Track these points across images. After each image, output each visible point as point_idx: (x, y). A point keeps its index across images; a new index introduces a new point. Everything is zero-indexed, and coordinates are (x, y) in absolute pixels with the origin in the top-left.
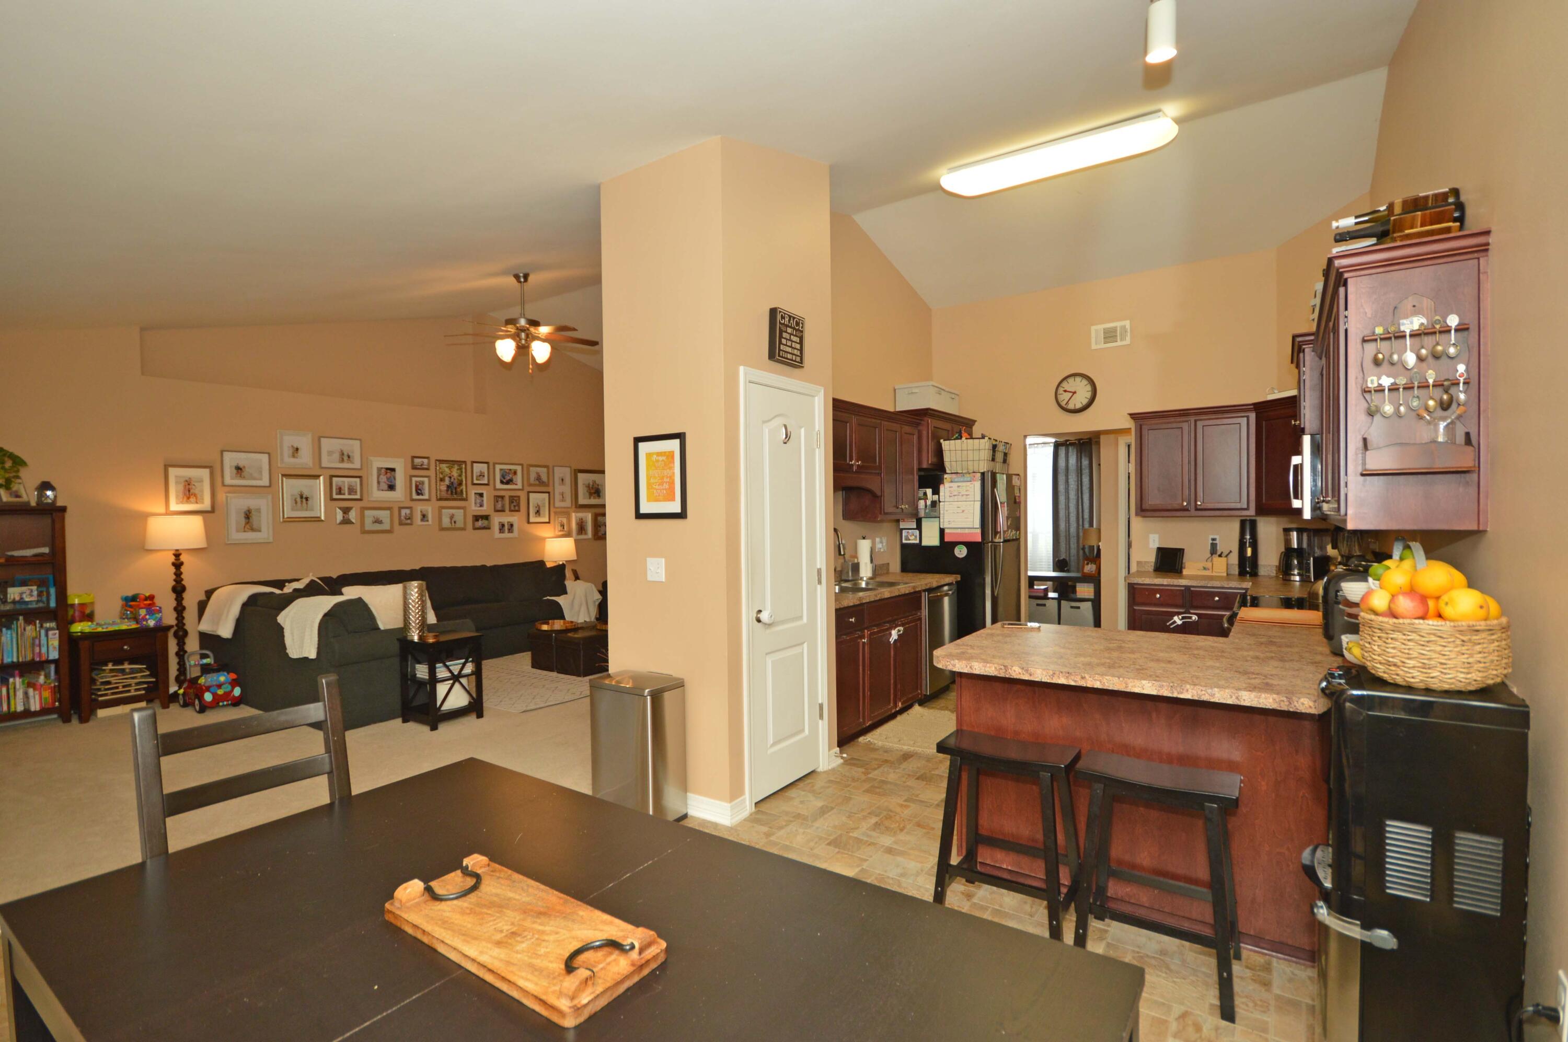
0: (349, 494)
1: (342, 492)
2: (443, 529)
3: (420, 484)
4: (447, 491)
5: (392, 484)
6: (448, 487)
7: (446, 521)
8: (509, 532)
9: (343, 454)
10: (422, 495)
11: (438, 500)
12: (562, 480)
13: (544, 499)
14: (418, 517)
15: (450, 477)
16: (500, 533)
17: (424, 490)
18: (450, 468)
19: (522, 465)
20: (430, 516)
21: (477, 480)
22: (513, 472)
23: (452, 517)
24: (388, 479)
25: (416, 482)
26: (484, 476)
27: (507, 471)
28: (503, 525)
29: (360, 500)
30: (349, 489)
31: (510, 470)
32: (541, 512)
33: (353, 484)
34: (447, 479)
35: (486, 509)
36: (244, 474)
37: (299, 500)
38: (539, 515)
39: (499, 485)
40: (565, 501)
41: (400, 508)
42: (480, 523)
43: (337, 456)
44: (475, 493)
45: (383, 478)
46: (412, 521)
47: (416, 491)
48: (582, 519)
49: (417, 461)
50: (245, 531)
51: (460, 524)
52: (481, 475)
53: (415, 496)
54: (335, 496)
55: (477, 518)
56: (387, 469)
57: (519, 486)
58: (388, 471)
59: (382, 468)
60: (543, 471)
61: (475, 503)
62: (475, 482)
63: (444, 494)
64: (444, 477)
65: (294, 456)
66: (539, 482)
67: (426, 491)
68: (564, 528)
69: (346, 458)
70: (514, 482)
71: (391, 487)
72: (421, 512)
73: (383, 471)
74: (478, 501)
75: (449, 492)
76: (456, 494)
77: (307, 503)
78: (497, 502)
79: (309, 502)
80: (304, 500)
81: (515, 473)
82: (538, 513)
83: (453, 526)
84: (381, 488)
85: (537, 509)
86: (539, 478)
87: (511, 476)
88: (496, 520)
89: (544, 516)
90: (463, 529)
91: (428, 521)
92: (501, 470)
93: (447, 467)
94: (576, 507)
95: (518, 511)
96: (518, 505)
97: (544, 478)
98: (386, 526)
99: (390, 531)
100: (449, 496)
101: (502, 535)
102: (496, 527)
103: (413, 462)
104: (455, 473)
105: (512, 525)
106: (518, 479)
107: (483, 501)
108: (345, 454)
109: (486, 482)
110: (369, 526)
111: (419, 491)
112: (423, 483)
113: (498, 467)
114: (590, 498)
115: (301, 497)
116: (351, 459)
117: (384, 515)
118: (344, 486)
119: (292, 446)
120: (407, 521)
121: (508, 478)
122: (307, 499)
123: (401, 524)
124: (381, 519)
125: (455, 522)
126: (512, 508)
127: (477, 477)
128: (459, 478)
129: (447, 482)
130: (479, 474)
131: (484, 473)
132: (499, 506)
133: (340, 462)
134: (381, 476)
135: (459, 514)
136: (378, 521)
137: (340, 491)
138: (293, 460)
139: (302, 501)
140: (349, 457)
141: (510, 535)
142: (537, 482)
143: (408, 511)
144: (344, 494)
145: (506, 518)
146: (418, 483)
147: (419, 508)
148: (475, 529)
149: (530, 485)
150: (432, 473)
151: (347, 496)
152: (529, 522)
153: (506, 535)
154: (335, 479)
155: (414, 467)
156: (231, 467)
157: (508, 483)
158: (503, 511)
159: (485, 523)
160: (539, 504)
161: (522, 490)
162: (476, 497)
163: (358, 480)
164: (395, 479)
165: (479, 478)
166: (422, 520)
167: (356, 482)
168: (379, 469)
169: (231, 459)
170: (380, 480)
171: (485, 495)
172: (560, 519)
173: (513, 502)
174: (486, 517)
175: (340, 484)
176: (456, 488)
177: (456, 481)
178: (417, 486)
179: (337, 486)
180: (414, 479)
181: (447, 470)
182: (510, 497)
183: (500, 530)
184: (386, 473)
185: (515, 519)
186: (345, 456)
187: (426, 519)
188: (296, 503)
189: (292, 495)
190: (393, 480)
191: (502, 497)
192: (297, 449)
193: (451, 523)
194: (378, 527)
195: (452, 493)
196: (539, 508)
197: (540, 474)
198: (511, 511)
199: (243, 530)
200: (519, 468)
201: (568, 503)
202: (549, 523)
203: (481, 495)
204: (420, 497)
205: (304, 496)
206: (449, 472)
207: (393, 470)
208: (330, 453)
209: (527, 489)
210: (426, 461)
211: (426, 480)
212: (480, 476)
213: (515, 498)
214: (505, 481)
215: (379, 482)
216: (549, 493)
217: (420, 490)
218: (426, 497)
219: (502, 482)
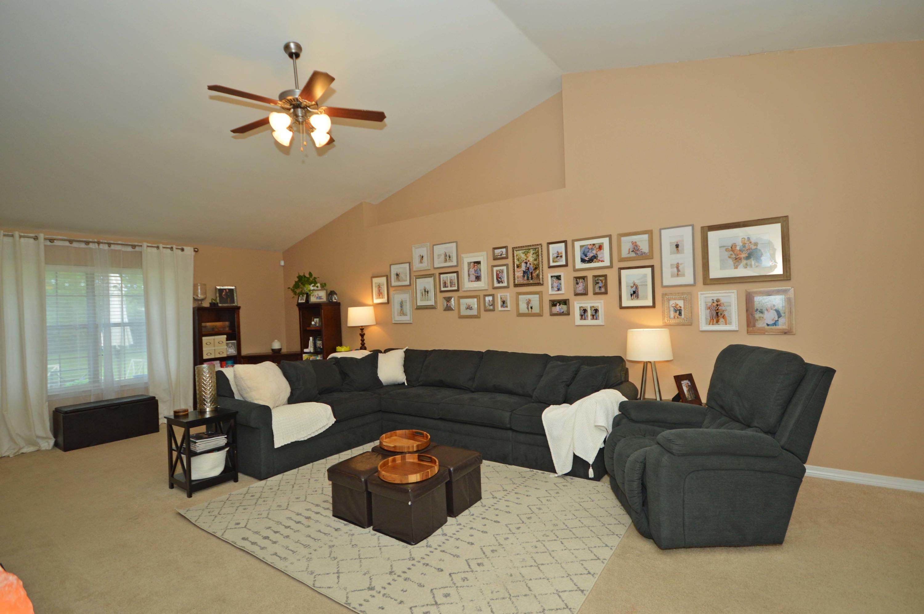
0: (451, 286)
1: (447, 285)
2: (520, 315)
3: (500, 273)
4: (524, 276)
5: (478, 275)
6: (524, 272)
7: (523, 308)
8: (593, 319)
9: (446, 256)
10: (502, 283)
11: (516, 286)
12: (677, 246)
13: (645, 276)
14: (500, 303)
15: (526, 263)
16: (581, 319)
17: (503, 277)
18: (526, 254)
19: (610, 236)
20: (509, 303)
21: (553, 262)
22: (597, 246)
23: (528, 302)
24: (475, 271)
25: (497, 271)
26: (561, 256)
27: (590, 247)
28: (585, 311)
29: (458, 290)
30: (450, 282)
31: (594, 245)
32: (640, 293)
33: (453, 278)
34: (523, 265)
35: (566, 292)
36: (400, 278)
37: (424, 293)
38: (637, 297)
39: (579, 265)
40: (683, 275)
41: (485, 296)
42: (558, 309)
43: (443, 257)
44: (552, 277)
45: (472, 271)
46: (494, 307)
47: (497, 279)
48: (718, 301)
49: (497, 252)
50: (400, 315)
51: (536, 310)
52: (559, 256)
53: (496, 285)
54: (443, 289)
55: (554, 303)
56: (475, 262)
57: (607, 263)
58: (476, 264)
59: (471, 262)
60: (643, 241)
61: (552, 287)
62: (552, 264)
63: (521, 281)
64: (521, 263)
65: (421, 262)
66: (636, 253)
67: (505, 279)
68: (680, 314)
69: (448, 258)
70: (599, 258)
71: (478, 278)
72: (501, 298)
73: (472, 264)
74: (555, 285)
75: (526, 278)
76: (532, 279)
77: (428, 295)
78: (577, 284)
79: (429, 294)
80: (426, 293)
81: (600, 247)
82: (635, 294)
83: (530, 312)
84: (471, 280)
85: (634, 289)
86: (635, 248)
87: (594, 252)
88: (577, 305)
89: (646, 298)
90: (540, 315)
91: (507, 307)
92: (581, 247)
93: (524, 253)
94: (705, 283)
95: (606, 293)
96: (606, 286)
97: (644, 247)
98: (474, 312)
99: (477, 317)
100: (525, 282)
101: (584, 322)
102: (577, 313)
103: (494, 253)
104: (531, 258)
105: (596, 311)
106: (605, 254)
107: (560, 284)
108: (448, 255)
109: (564, 263)
110: (464, 312)
111: (500, 280)
112: (502, 271)
113: (577, 245)
114: (736, 267)
115: (425, 291)
116: (451, 258)
117: (473, 302)
118: (448, 280)
119: (420, 255)
120: (491, 308)
121: (590, 255)
122: (428, 292)
123: (486, 310)
124: (471, 306)
125: (531, 308)
126: (597, 290)
127: (553, 259)
128: (535, 262)
129: (523, 268)
130: (556, 255)
131: (562, 253)
132: (580, 288)
133: (445, 262)
134: (471, 270)
135: (535, 299)
136: (469, 308)
137: (445, 285)
138: (421, 265)
139: (425, 294)
140: (450, 257)
141: (595, 322)
142: (633, 255)
143: (490, 298)
144: (448, 287)
145: (589, 302)
146: (498, 272)
147: (499, 295)
148: (552, 315)
149: (621, 260)
150: (509, 261)
151: (449, 289)
152: (621, 308)
153: (589, 322)
154: (442, 276)
155: (495, 259)
156: (394, 274)
157: (591, 261)
158: (585, 294)
159: (564, 308)
160: (637, 282)
161: (611, 266)
162: (552, 281)
163: (455, 274)
164: (480, 270)
165: (556, 260)
166: (502, 306)
167: (454, 276)
168: (469, 264)
169: (395, 269)
170: (470, 273)
171: (562, 278)
172: (672, 303)
173: (598, 283)
174: (565, 302)
175: (445, 279)
176: (532, 273)
177: (532, 266)
178: (497, 275)
179: (443, 280)
180: (495, 269)
181: (523, 256)
182: (595, 276)
183: (582, 316)
184: (474, 266)
185: (599, 303)
186: (447, 257)
187: (505, 305)
188: (422, 295)
189: (421, 290)
190: (479, 272)
191: (584, 278)
192: (423, 257)
193: (528, 309)
194: (469, 313)
195: (528, 279)
196: (637, 287)
197: (638, 243)
198: (595, 294)
199: (399, 315)
200: (605, 242)
201: (688, 279)
202: (654, 306)
203: (558, 278)
204: (501, 285)
205: (426, 290)
206: (525, 258)
207: (479, 263)
208: (439, 256)
209: (617, 265)
210: (504, 250)
211: (504, 268)
212: (557, 257)
213: (601, 278)
214: (587, 259)
215: (469, 275)
216: (652, 267)
217: (500, 278)
218: (505, 284)
219: (583, 261)
